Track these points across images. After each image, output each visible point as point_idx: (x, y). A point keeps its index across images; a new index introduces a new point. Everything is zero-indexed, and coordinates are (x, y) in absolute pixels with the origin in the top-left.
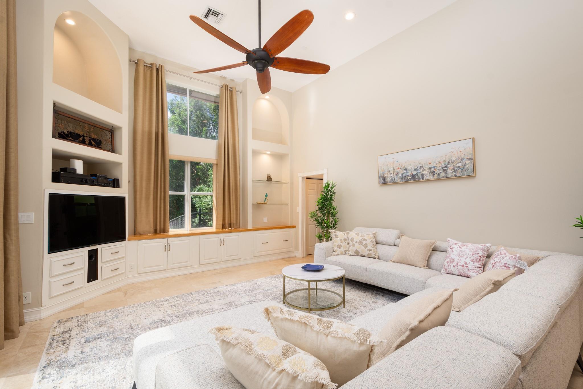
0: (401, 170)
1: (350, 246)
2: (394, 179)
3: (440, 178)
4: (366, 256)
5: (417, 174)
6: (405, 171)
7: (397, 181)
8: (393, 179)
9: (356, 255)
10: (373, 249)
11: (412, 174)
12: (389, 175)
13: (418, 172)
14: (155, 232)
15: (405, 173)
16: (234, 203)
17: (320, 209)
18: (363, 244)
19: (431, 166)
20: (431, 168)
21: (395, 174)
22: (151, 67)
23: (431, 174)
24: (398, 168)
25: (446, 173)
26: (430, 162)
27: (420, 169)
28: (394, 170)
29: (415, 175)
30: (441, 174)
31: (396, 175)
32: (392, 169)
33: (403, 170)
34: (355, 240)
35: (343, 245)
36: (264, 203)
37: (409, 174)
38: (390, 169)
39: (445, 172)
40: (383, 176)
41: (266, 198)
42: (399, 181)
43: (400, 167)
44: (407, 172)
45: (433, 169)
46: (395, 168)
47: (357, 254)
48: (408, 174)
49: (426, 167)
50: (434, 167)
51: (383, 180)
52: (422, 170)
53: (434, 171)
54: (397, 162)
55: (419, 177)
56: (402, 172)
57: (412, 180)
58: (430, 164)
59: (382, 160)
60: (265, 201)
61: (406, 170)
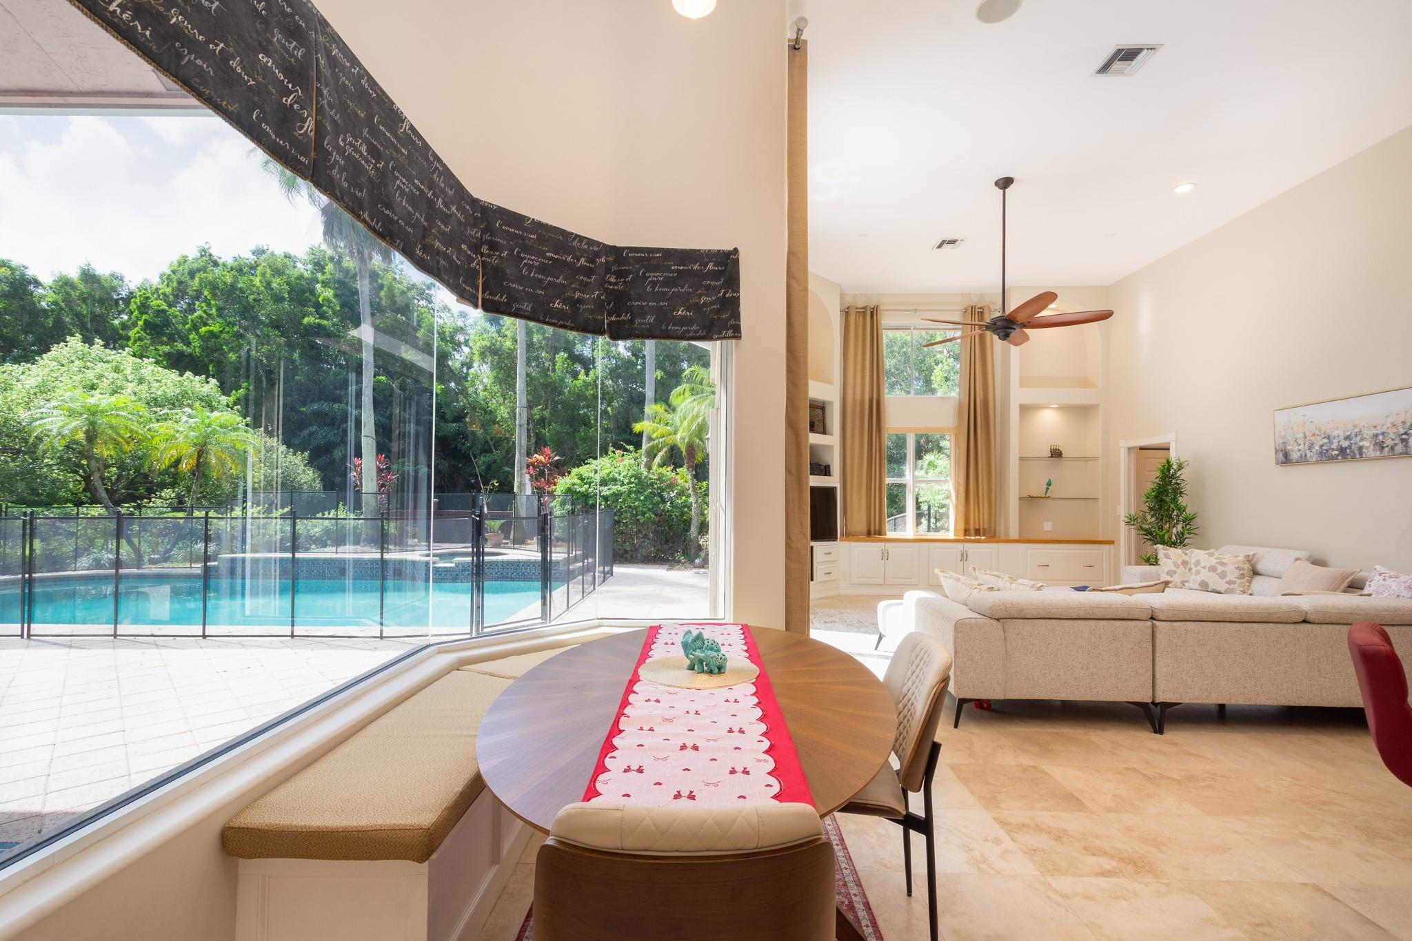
0: (1319, 438)
1: (1192, 574)
2: (1306, 455)
3: (1394, 455)
4: (1222, 592)
5: (1350, 447)
6: (1326, 440)
7: (1311, 460)
8: (1304, 454)
9: (1201, 589)
10: (1239, 581)
11: (1339, 447)
12: (1296, 448)
13: (1351, 444)
14: (869, 533)
15: (1326, 443)
16: (985, 496)
17: (1151, 509)
18: (1219, 571)
19: (1377, 432)
20: (1376, 436)
21: (1307, 444)
22: (864, 312)
23: (1377, 447)
24: (1314, 435)
25: (1406, 446)
26: (1375, 423)
27: (1356, 436)
28: (1305, 437)
29: (1346, 448)
30: (1396, 448)
31: (1310, 448)
32: (1301, 435)
33: (1324, 438)
34: (1202, 564)
35: (1178, 571)
36: (1043, 496)
37: (1334, 446)
38: (1297, 436)
39: (1404, 443)
40: (1283, 448)
41: (1048, 489)
42: (1314, 459)
43: (1317, 432)
44: (1331, 443)
45: (1381, 438)
46: (1307, 435)
47: (1204, 587)
48: (1332, 447)
49: (1368, 433)
50: (1383, 434)
51: (1283, 456)
52: (1359, 438)
53: (1382, 442)
54: (1312, 422)
55: (1353, 452)
56: (1321, 443)
57: (1340, 457)
58: (1375, 427)
59: (1282, 418)
60: (1046, 492)
61: (1328, 437)
